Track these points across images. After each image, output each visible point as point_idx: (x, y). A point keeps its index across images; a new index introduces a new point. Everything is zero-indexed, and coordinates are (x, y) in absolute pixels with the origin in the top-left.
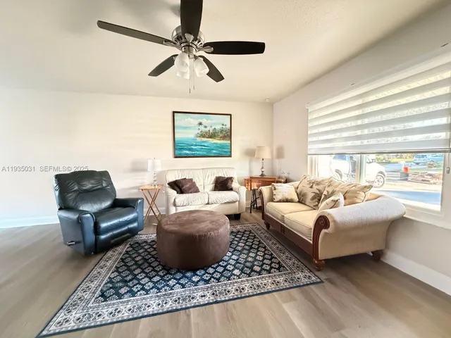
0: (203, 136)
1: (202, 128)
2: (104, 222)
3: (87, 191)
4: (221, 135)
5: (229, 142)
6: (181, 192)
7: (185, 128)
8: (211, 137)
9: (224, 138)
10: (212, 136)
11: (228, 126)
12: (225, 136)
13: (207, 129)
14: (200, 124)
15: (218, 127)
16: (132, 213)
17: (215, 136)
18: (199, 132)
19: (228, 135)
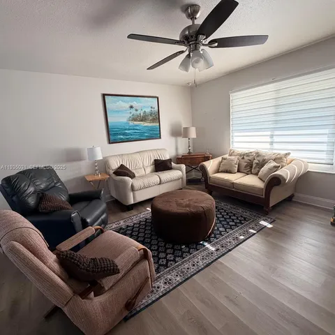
0: (135, 120)
1: (133, 111)
4: (151, 118)
5: (158, 124)
8: (142, 121)
9: (153, 120)
10: (143, 119)
12: (154, 119)
13: (138, 112)
14: (131, 107)
17: (146, 119)
18: (131, 115)
19: (156, 117)
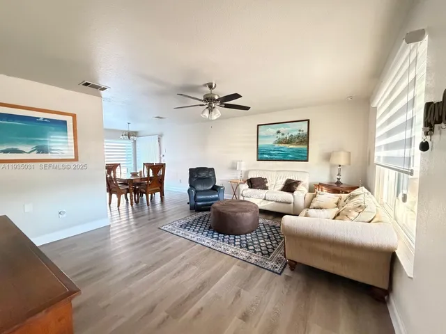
0: (280, 142)
1: (279, 136)
2: (200, 195)
3: (200, 179)
4: (297, 141)
5: (306, 147)
6: (251, 187)
7: (267, 137)
8: (287, 143)
9: (301, 143)
10: (289, 142)
11: (306, 131)
12: (302, 141)
13: (285, 136)
14: (279, 132)
15: (295, 133)
16: (215, 194)
17: (291, 142)
18: (277, 139)
19: (305, 140)
